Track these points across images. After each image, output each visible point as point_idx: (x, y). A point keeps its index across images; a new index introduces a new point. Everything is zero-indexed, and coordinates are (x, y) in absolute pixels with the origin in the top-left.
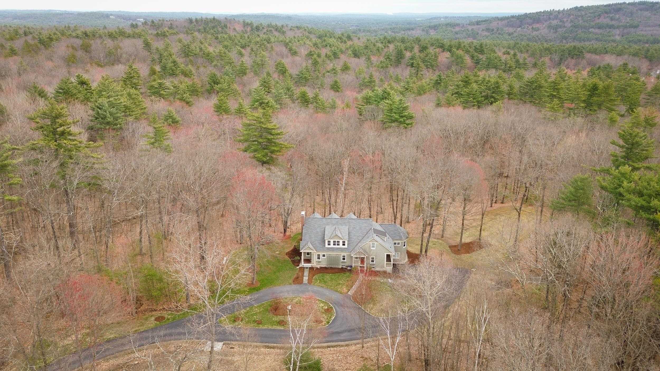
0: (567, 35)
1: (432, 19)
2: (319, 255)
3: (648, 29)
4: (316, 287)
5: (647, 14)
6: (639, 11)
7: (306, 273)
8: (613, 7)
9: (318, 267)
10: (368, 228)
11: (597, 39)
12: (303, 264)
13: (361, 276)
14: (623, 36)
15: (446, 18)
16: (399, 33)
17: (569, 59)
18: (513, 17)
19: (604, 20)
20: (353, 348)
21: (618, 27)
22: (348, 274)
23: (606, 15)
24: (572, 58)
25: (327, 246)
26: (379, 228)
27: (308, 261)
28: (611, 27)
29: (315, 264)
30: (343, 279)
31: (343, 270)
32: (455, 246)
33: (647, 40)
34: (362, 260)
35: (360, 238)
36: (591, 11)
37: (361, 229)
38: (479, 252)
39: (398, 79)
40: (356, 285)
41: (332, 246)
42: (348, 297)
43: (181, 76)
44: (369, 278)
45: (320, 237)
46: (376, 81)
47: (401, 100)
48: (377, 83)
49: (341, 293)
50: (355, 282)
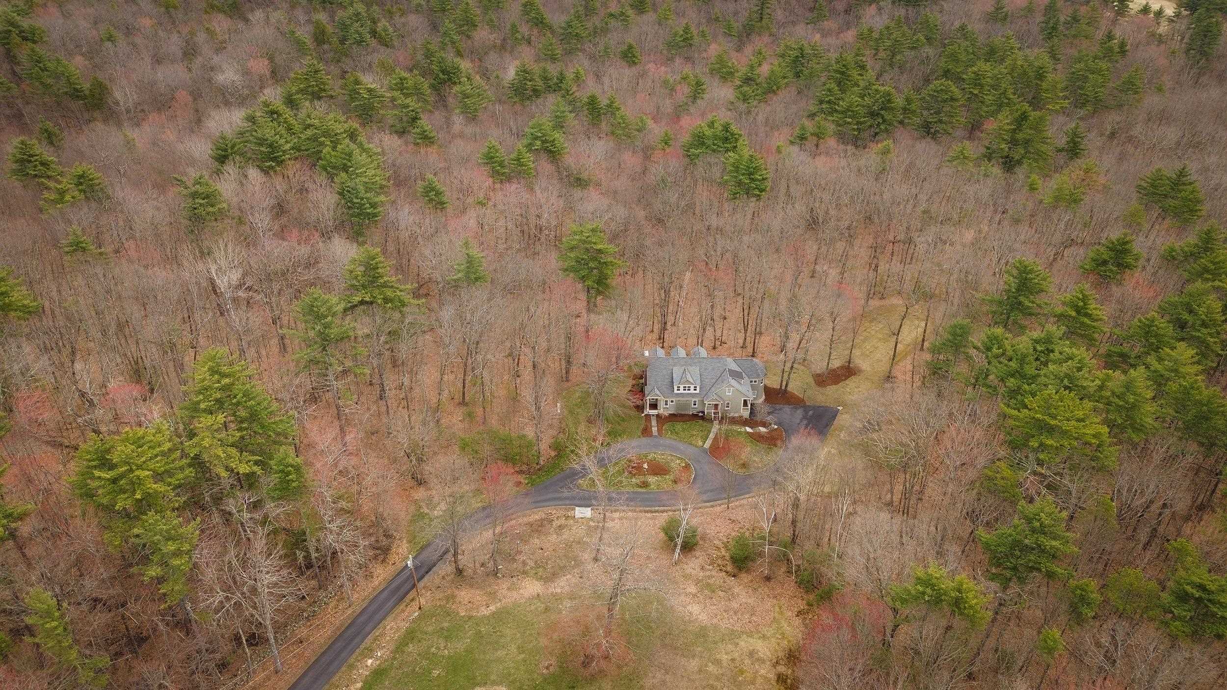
2: (666, 401)
4: (668, 440)
7: (654, 422)
9: (666, 413)
10: (722, 369)
12: (648, 411)
13: (716, 427)
20: (718, 509)
22: (701, 422)
25: (676, 391)
26: (734, 366)
27: (654, 406)
29: (662, 410)
30: (696, 428)
31: (695, 416)
32: (820, 375)
34: (716, 406)
35: (714, 380)
37: (713, 369)
38: (847, 382)
39: (729, 28)
40: (712, 436)
41: (682, 391)
42: (705, 451)
43: (373, 43)
44: (725, 427)
45: (667, 381)
46: (696, 37)
47: (751, 156)
48: (697, 40)
49: (696, 446)
50: (709, 432)
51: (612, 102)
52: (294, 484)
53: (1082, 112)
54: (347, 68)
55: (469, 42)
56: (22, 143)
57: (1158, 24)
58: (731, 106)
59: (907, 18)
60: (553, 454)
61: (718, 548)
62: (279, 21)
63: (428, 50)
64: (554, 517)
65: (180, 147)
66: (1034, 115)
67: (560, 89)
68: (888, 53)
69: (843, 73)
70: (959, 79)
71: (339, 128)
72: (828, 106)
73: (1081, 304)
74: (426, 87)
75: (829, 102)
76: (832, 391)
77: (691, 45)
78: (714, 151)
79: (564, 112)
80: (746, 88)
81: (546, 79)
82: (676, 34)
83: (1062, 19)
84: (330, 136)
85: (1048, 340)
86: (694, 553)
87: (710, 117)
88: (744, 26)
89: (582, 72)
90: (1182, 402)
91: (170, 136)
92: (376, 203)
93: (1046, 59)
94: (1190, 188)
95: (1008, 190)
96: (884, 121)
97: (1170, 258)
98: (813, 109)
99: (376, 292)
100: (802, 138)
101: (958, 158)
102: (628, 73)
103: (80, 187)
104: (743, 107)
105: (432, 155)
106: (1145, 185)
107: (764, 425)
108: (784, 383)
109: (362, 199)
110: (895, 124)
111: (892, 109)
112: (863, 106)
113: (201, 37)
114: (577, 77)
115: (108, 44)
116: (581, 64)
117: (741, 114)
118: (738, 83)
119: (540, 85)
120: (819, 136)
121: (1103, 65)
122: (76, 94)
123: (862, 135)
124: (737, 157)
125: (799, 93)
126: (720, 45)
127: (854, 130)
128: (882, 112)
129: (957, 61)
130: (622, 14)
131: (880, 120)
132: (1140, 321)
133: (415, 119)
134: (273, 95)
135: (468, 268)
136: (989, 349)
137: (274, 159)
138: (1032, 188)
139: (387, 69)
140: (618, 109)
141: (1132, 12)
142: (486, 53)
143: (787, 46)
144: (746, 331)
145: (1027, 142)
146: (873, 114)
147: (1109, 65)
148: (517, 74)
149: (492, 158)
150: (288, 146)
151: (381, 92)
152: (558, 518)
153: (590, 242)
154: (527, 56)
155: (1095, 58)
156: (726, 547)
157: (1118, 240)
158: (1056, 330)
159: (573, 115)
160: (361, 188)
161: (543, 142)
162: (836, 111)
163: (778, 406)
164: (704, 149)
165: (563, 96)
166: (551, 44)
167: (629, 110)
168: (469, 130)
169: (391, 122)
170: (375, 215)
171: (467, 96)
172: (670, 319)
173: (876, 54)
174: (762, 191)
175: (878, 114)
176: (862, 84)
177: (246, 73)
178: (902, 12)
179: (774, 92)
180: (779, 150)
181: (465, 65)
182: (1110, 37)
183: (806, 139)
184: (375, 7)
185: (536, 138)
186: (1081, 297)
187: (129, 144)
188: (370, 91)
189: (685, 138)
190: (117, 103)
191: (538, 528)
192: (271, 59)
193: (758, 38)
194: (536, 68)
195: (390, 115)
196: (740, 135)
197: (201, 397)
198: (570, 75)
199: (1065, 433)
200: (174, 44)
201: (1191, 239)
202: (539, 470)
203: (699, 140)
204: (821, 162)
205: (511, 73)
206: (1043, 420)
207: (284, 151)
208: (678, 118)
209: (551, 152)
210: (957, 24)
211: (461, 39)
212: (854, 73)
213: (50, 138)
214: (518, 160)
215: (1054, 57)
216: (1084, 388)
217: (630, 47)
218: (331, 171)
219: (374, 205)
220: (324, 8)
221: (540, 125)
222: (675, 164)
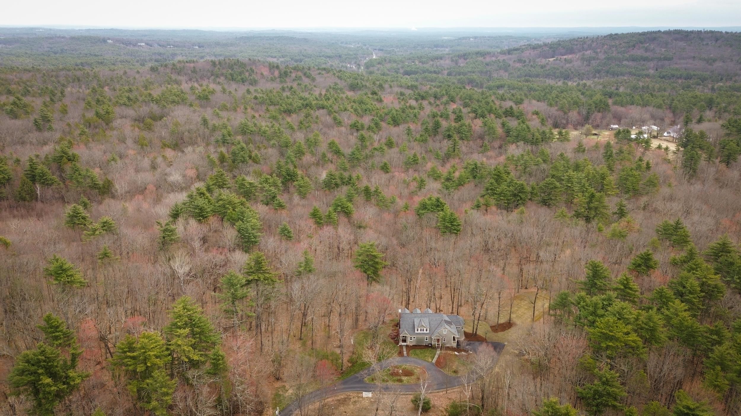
0: (600, 68)
1: (460, 39)
2: (411, 338)
3: (682, 61)
4: (412, 358)
5: (682, 44)
6: (674, 41)
7: (404, 349)
8: (648, 36)
9: (411, 345)
10: (441, 320)
11: (630, 73)
12: (401, 343)
13: (438, 352)
14: (657, 70)
15: (475, 38)
16: (427, 63)
17: (596, 113)
18: (545, 45)
19: (638, 52)
20: (441, 393)
21: (652, 60)
22: (430, 349)
23: (641, 45)
24: (599, 112)
25: (416, 332)
26: (447, 319)
27: (404, 341)
28: (645, 59)
29: (409, 343)
30: (428, 353)
31: (427, 346)
32: (494, 326)
33: (681, 75)
34: (438, 340)
35: (436, 326)
36: (626, 40)
37: (436, 320)
38: (509, 330)
39: (437, 155)
40: (436, 356)
41: (419, 332)
42: (433, 364)
43: (250, 162)
44: (443, 352)
45: (411, 326)
46: (420, 159)
47: (452, 213)
48: (420, 161)
49: (428, 362)
50: (435, 354)
51: (377, 190)
52: (221, 366)
53: (627, 196)
54: (236, 174)
55: (301, 162)
56: (74, 207)
57: (667, 154)
58: (440, 191)
59: (532, 151)
60: (350, 365)
61: (442, 412)
62: (200, 152)
63: (279, 165)
64: (352, 397)
65: (153, 211)
66: (598, 194)
67: (350, 183)
68: (523, 167)
69: (498, 176)
70: (560, 180)
71: (237, 201)
72: (491, 191)
73: (625, 282)
74: (279, 182)
75: (491, 189)
76: (500, 334)
77: (417, 163)
78: (432, 211)
79: (352, 194)
80: (447, 183)
81: (342, 179)
82: (409, 158)
83: (614, 151)
84: (231, 204)
85: (609, 299)
86: (429, 414)
87: (429, 196)
88: (445, 154)
89: (360, 176)
90: (680, 328)
91: (145, 206)
92: (256, 236)
93: (605, 170)
94: (682, 230)
95: (588, 231)
96: (521, 199)
97: (674, 263)
98: (484, 193)
99: (260, 275)
100: (478, 206)
101: (559, 216)
102: (384, 177)
103: (104, 228)
104: (446, 192)
105: (284, 213)
106: (660, 229)
107: (465, 351)
108: (475, 330)
109: (250, 234)
110: (527, 200)
111: (525, 192)
112: (510, 191)
113: (159, 160)
114: (358, 178)
115: (113, 162)
116: (359, 172)
117: (445, 196)
118: (443, 181)
119: (339, 181)
120: (487, 205)
121: (636, 173)
122: (94, 186)
123: (510, 205)
124: (444, 214)
125: (476, 186)
126: (433, 163)
127: (505, 203)
128: (519, 194)
129: (558, 170)
130: (381, 148)
131: (519, 198)
132: (656, 290)
133: (274, 197)
134: (200, 185)
135: (306, 265)
136: (579, 303)
137: (202, 216)
138: (600, 230)
139: (259, 174)
140: (380, 193)
141: (653, 149)
142: (309, 167)
143: (468, 163)
144: (453, 303)
145: (596, 208)
146: (515, 195)
147: (639, 173)
148: (327, 176)
149: (316, 215)
150: (209, 210)
151: (256, 184)
152: (353, 397)
153: (370, 251)
154: (331, 167)
155: (631, 169)
156: (446, 411)
157: (645, 253)
158: (613, 294)
159: (357, 195)
160: (250, 228)
161: (342, 208)
162: (496, 194)
163: (472, 342)
164: (426, 211)
165: (352, 187)
166: (344, 163)
167: (387, 193)
168: (303, 202)
169: (261, 199)
170: (256, 242)
171: (301, 187)
172: (411, 299)
173: (516, 168)
174: (458, 231)
175: (518, 195)
176: (508, 181)
177: (184, 176)
178: (530, 148)
179: (462, 185)
180: (466, 212)
181: (299, 172)
182: (641, 160)
183: (480, 207)
184: (251, 145)
185: (339, 206)
186: (625, 278)
187: (125, 210)
188: (250, 184)
189: (416, 206)
190: (116, 191)
191: (344, 402)
192: (197, 169)
193: (453, 160)
194: (337, 174)
195: (261, 196)
196: (445, 204)
197: (178, 320)
198: (354, 176)
199: (617, 340)
200: (146, 163)
201: (683, 254)
202: (342, 373)
203: (424, 206)
204: (488, 218)
205: (324, 175)
206: (607, 333)
207: (207, 212)
208: (412, 198)
209: (347, 214)
210: (559, 153)
211: (296, 161)
212: (504, 176)
213: (85, 206)
214: (329, 216)
215: (610, 168)
216: (628, 319)
217: (385, 164)
218: (233, 221)
219: (255, 237)
220: (224, 146)
221: (341, 199)
222: (411, 218)
